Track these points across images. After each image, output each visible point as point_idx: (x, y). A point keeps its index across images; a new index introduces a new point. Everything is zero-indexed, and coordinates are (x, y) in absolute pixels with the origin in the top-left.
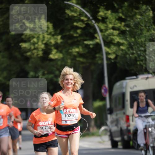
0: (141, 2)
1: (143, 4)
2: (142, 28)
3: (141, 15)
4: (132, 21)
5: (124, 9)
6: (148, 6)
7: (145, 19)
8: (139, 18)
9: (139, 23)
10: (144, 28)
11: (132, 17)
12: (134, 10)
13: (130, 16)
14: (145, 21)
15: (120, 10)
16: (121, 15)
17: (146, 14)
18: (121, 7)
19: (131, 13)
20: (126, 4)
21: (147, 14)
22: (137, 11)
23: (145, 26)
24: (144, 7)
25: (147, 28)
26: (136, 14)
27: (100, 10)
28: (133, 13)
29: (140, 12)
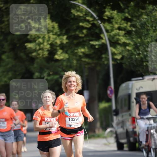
0: (148, 2)
1: (150, 4)
2: (148, 28)
3: (148, 15)
4: (138, 21)
5: (130, 9)
6: (154, 6)
7: (151, 19)
8: (146, 19)
9: (145, 23)
10: (151, 28)
11: (138, 17)
12: (140, 10)
13: (136, 17)
14: (151, 21)
15: (126, 10)
16: (127, 15)
17: (152, 14)
18: (127, 7)
19: (137, 13)
20: (132, 4)
21: (154, 14)
22: (143, 11)
23: (152, 27)
24: (151, 7)
25: (154, 28)
26: (142, 14)
27: (106, 10)
28: (139, 13)
29: (146, 12)
